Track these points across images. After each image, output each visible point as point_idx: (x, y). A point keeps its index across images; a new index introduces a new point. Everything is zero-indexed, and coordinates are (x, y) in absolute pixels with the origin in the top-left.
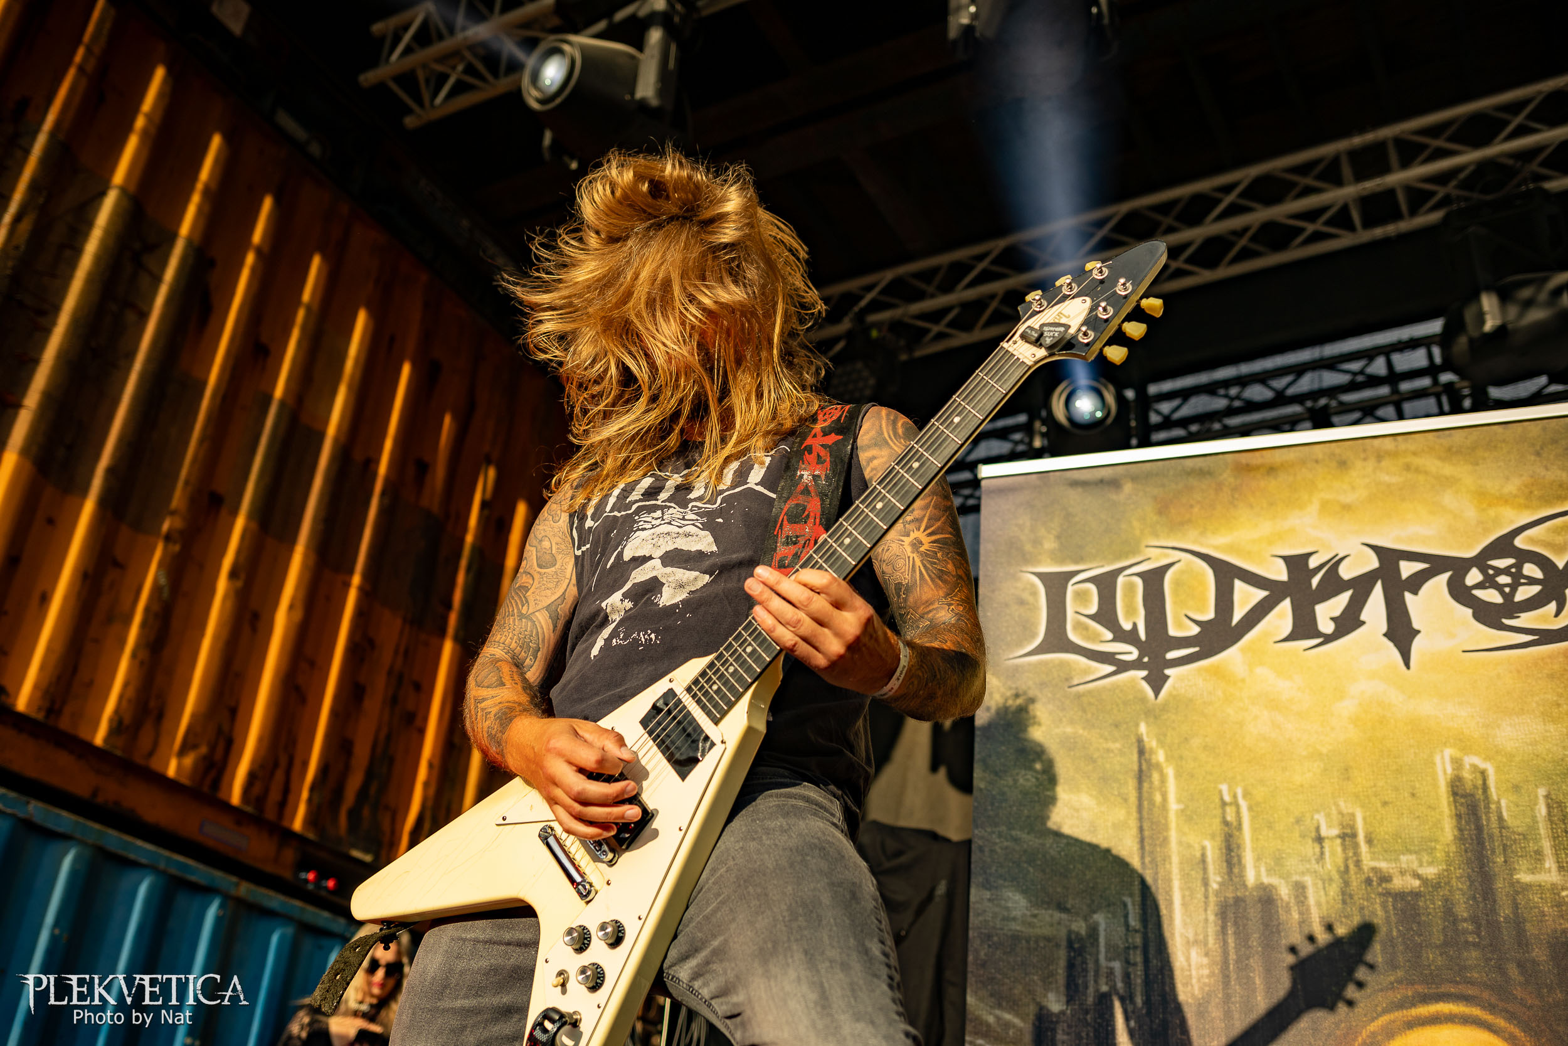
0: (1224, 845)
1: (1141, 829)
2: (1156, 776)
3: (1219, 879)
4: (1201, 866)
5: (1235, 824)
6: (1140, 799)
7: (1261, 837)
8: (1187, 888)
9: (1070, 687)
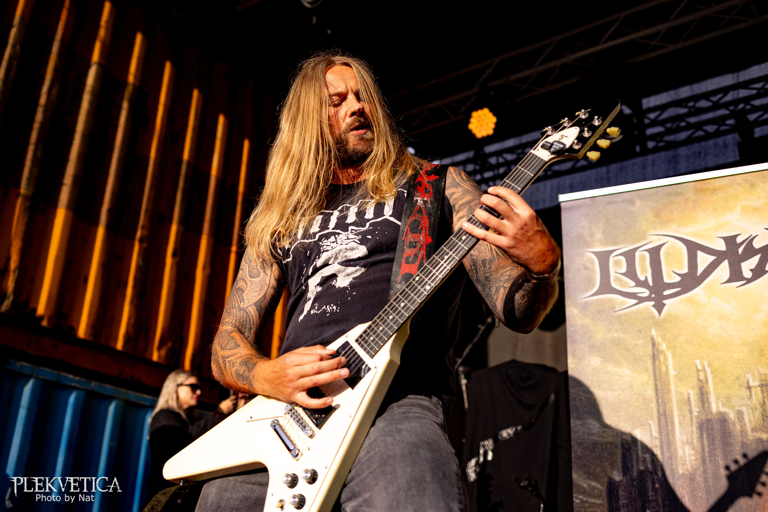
0: (699, 391)
1: (656, 385)
2: (662, 357)
3: (698, 410)
4: (688, 403)
5: (704, 381)
6: (654, 369)
7: (718, 387)
8: (681, 415)
9: (615, 312)
